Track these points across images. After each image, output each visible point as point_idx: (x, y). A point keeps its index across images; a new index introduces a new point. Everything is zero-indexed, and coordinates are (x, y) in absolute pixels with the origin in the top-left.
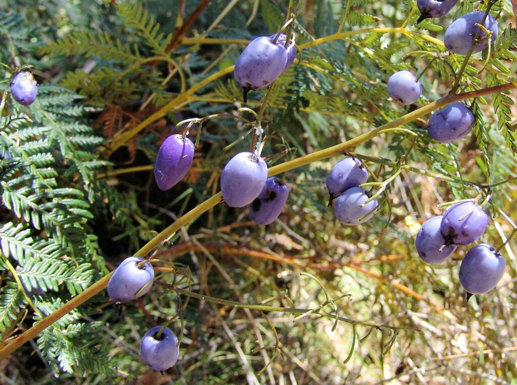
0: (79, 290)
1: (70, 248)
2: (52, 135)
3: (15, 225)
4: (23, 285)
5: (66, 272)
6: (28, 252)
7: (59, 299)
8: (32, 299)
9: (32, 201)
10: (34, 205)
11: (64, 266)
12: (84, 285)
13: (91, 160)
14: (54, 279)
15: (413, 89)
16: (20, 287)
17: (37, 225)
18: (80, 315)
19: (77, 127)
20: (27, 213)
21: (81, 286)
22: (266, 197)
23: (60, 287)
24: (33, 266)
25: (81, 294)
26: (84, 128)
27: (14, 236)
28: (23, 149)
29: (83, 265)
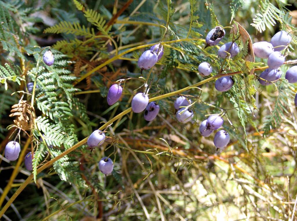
0: (69, 147)
1: (64, 129)
2: (54, 76)
3: (42, 117)
4: (46, 143)
5: (63, 139)
6: (48, 129)
7: (60, 151)
8: (50, 150)
9: (49, 107)
10: (49, 109)
11: (62, 137)
12: (71, 146)
13: (70, 88)
14: (58, 142)
15: (207, 70)
16: (45, 144)
17: (51, 118)
18: (68, 158)
19: (64, 71)
20: (47, 112)
21: (69, 146)
22: (150, 110)
23: (61, 145)
24: (50, 135)
25: (69, 149)
26: (67, 72)
27: (42, 122)
28: (42, 83)
29: (70, 136)
